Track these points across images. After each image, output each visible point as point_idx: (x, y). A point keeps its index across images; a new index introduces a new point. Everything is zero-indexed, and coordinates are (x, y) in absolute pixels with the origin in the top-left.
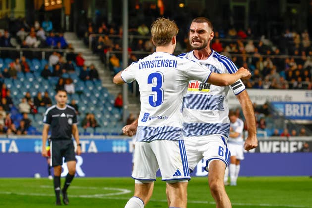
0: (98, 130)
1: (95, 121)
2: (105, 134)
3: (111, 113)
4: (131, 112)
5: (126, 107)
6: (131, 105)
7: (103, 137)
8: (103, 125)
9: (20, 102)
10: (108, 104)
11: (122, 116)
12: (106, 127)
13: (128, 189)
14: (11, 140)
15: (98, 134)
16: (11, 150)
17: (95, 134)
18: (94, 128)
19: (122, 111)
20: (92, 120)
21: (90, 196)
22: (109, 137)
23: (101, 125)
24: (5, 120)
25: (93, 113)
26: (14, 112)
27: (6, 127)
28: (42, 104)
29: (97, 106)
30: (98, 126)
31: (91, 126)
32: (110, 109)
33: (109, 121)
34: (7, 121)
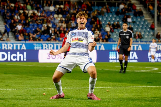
0: (142, 40)
1: (141, 36)
2: (145, 42)
3: (149, 32)
4: (158, 31)
5: (156, 29)
6: (158, 28)
7: (145, 43)
8: (145, 37)
9: (106, 27)
10: (147, 27)
11: (154, 33)
12: (146, 38)
13: (157, 68)
14: (101, 44)
15: (143, 42)
16: (101, 49)
17: (141, 42)
18: (141, 39)
19: (154, 31)
20: (140, 35)
21: (139, 71)
22: (148, 43)
23: (144, 37)
24: (98, 35)
25: (140, 32)
26: (103, 31)
27: (99, 38)
28: (116, 27)
29: (142, 28)
30: (143, 38)
31: (139, 38)
32: (148, 30)
33: (148, 35)
34: (99, 36)
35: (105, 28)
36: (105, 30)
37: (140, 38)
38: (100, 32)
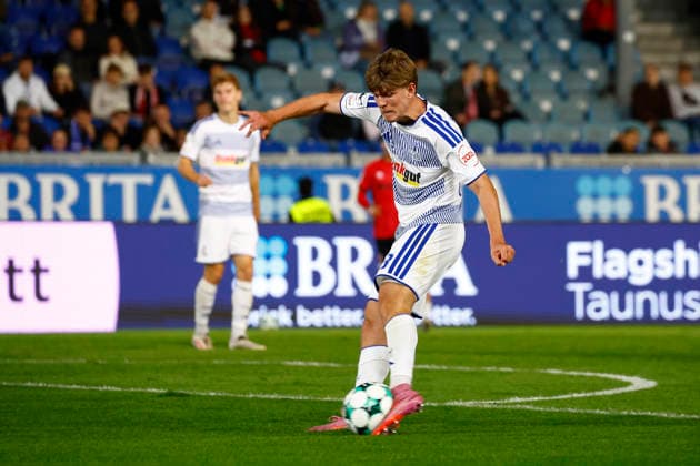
0: (513, 131)
1: (502, 94)
2: (538, 148)
3: (569, 63)
4: (648, 59)
5: (629, 37)
6: (648, 29)
7: (539, 161)
8: (537, 108)
10: (556, 25)
11: (613, 72)
12: (549, 117)
13: (648, 377)
14: (159, 174)
15: (516, 148)
16: (158, 213)
17: (501, 148)
18: (500, 123)
20: (491, 90)
21: (487, 404)
22: (558, 161)
23: (526, 109)
24: (132, 90)
25: (494, 63)
26: (168, 54)
27: (139, 120)
28: (283, 25)
29: (508, 32)
30: (517, 116)
31: (484, 114)
32: (564, 44)
33: (562, 93)
34: (140, 97)
35: (187, 28)
36: (187, 51)
37: (495, 114)
38: (143, 69)
